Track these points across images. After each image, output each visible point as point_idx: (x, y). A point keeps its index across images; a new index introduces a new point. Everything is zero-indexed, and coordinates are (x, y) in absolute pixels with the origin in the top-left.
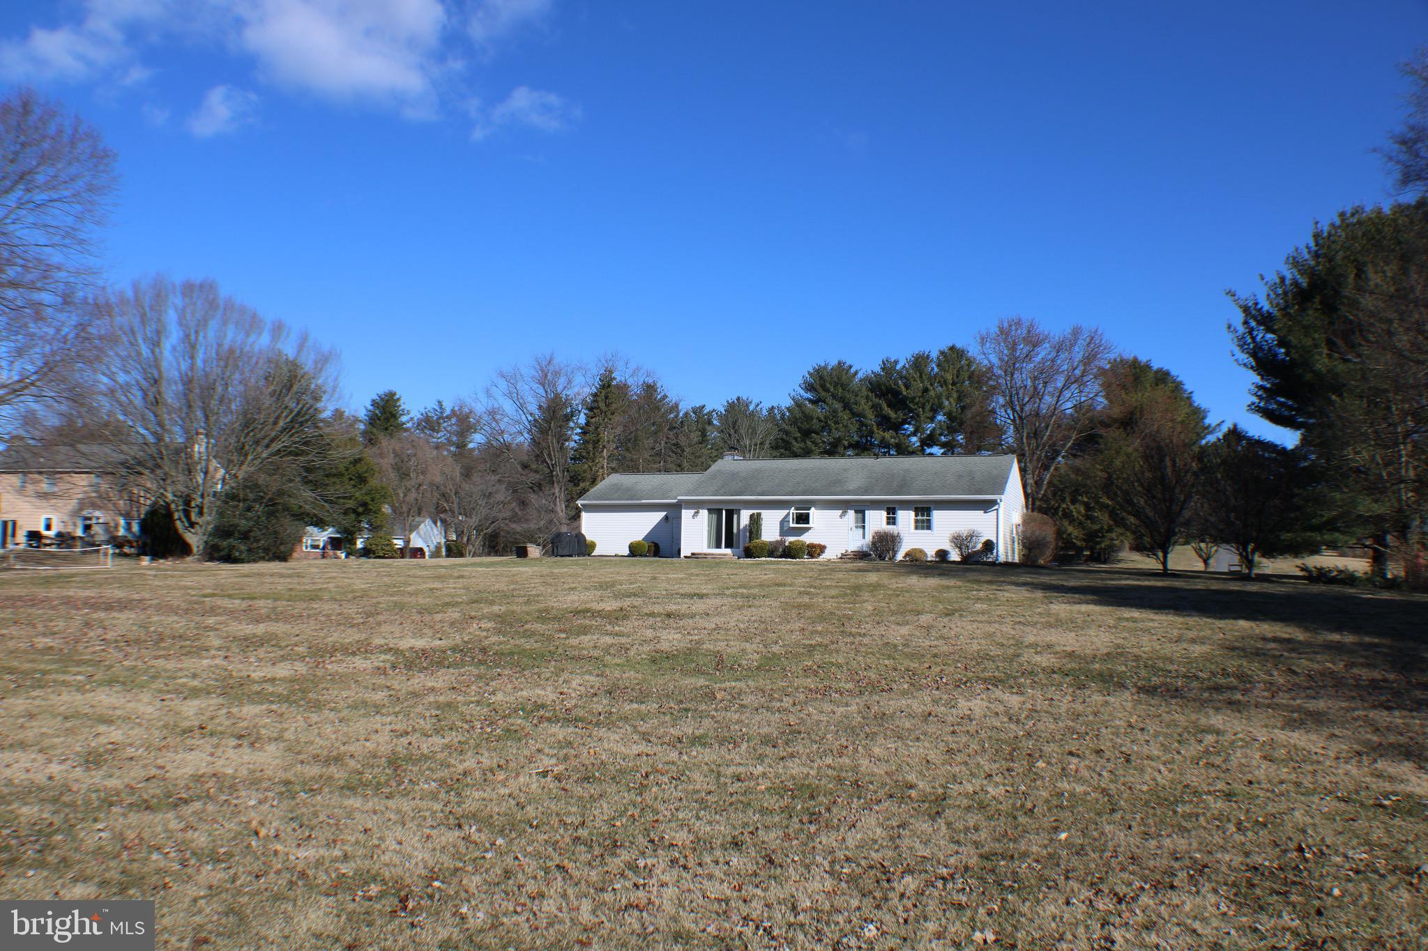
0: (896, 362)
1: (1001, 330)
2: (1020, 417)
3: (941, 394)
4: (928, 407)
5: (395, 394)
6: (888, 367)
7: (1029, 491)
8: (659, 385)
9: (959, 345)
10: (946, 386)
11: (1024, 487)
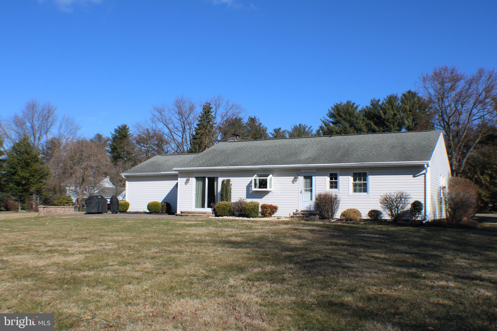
0: (379, 101)
1: (436, 74)
2: (448, 124)
3: (403, 117)
4: (396, 124)
5: (126, 126)
6: (375, 104)
7: (454, 168)
8: (257, 118)
9: (413, 90)
10: (406, 112)
11: (451, 165)
